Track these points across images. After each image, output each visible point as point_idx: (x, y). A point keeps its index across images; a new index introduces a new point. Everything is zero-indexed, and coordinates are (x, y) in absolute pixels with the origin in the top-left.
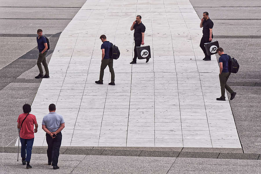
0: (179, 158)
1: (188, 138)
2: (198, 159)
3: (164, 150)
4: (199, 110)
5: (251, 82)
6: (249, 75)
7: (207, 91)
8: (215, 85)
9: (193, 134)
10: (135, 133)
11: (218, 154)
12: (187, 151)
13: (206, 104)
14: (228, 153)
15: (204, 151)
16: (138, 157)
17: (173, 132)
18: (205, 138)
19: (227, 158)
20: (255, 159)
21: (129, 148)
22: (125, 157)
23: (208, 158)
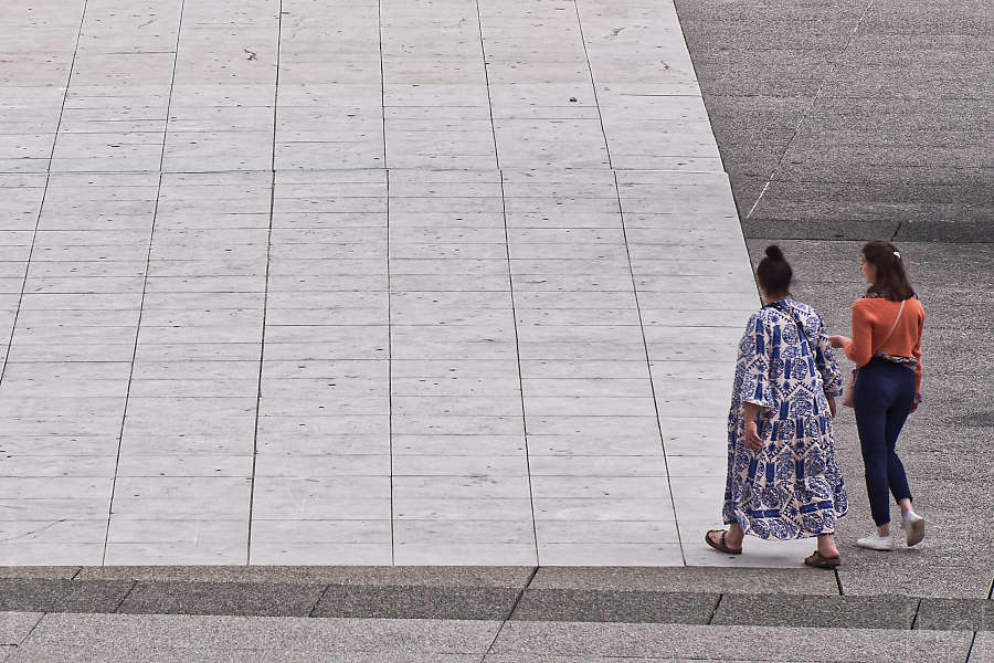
0: (515, 624)
1: (561, 514)
2: (611, 628)
3: (440, 582)
4: (613, 370)
5: (875, 217)
6: (866, 183)
7: (658, 267)
8: (697, 234)
9: (584, 493)
10: (293, 491)
11: (713, 601)
12: (555, 585)
13: (653, 334)
14: (762, 597)
15: (644, 586)
16: (305, 620)
17: (487, 486)
18: (647, 516)
19: (758, 620)
20: (900, 625)
21: (260, 570)
22: (243, 619)
23: (663, 620)
